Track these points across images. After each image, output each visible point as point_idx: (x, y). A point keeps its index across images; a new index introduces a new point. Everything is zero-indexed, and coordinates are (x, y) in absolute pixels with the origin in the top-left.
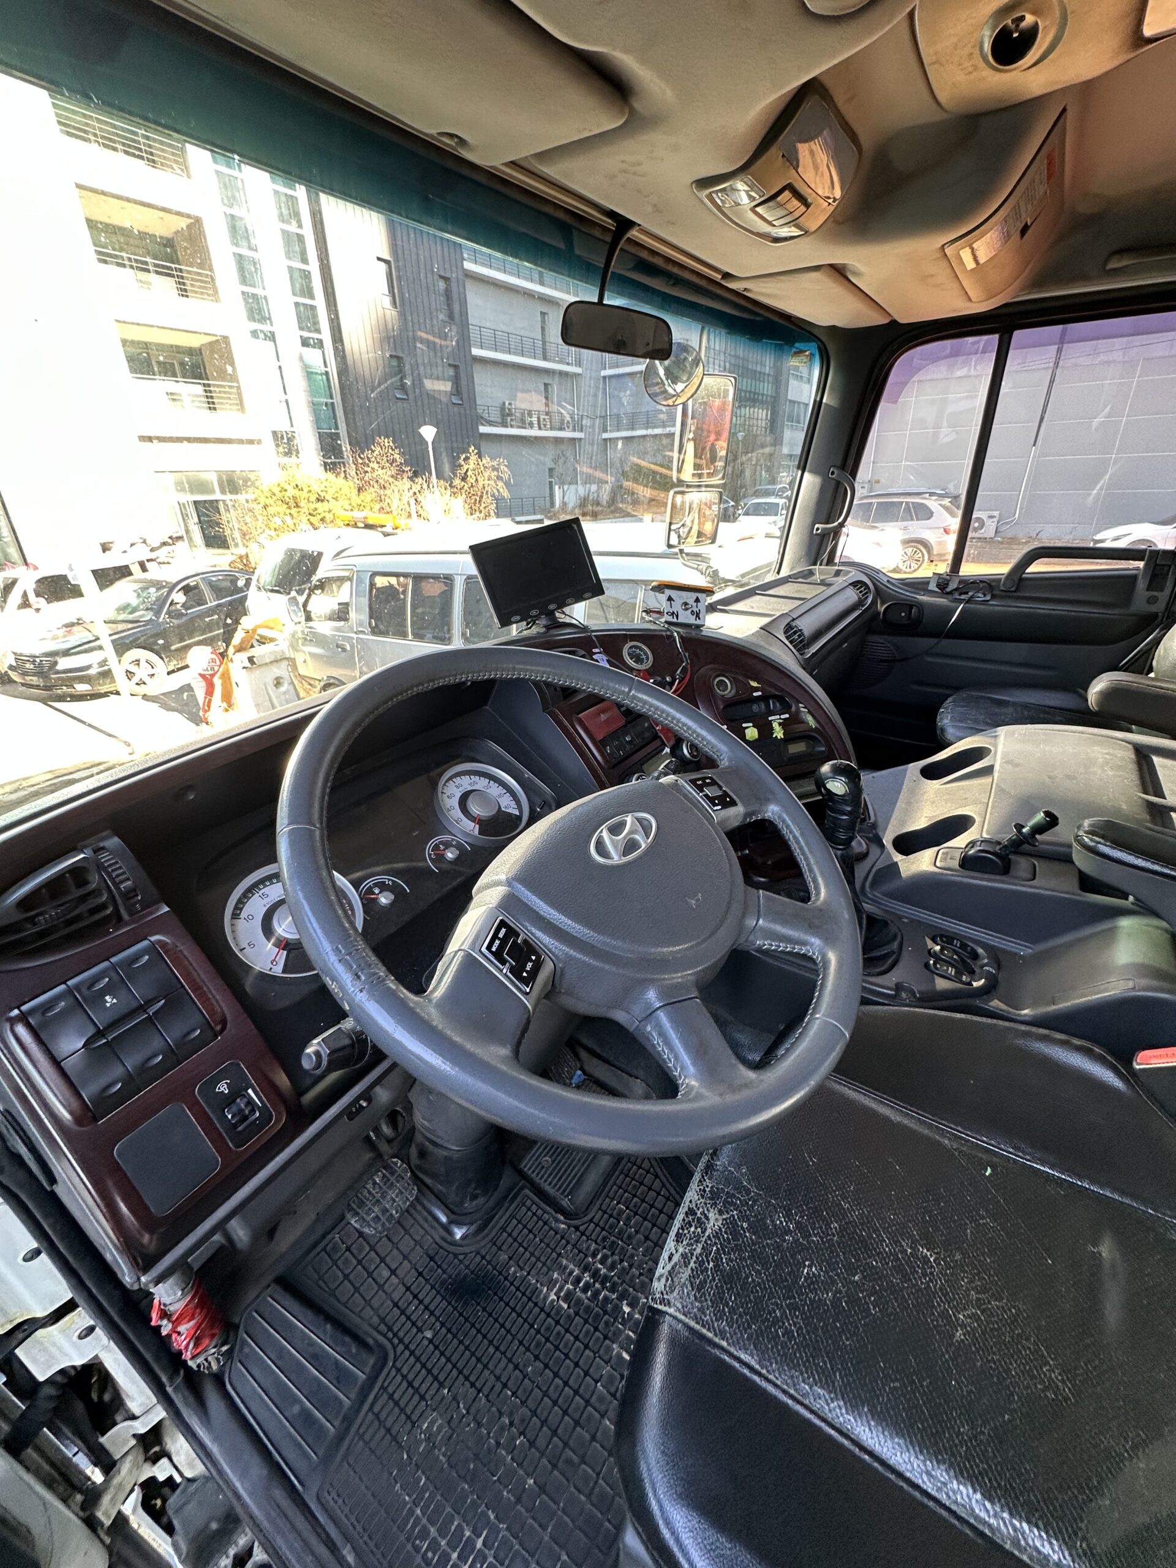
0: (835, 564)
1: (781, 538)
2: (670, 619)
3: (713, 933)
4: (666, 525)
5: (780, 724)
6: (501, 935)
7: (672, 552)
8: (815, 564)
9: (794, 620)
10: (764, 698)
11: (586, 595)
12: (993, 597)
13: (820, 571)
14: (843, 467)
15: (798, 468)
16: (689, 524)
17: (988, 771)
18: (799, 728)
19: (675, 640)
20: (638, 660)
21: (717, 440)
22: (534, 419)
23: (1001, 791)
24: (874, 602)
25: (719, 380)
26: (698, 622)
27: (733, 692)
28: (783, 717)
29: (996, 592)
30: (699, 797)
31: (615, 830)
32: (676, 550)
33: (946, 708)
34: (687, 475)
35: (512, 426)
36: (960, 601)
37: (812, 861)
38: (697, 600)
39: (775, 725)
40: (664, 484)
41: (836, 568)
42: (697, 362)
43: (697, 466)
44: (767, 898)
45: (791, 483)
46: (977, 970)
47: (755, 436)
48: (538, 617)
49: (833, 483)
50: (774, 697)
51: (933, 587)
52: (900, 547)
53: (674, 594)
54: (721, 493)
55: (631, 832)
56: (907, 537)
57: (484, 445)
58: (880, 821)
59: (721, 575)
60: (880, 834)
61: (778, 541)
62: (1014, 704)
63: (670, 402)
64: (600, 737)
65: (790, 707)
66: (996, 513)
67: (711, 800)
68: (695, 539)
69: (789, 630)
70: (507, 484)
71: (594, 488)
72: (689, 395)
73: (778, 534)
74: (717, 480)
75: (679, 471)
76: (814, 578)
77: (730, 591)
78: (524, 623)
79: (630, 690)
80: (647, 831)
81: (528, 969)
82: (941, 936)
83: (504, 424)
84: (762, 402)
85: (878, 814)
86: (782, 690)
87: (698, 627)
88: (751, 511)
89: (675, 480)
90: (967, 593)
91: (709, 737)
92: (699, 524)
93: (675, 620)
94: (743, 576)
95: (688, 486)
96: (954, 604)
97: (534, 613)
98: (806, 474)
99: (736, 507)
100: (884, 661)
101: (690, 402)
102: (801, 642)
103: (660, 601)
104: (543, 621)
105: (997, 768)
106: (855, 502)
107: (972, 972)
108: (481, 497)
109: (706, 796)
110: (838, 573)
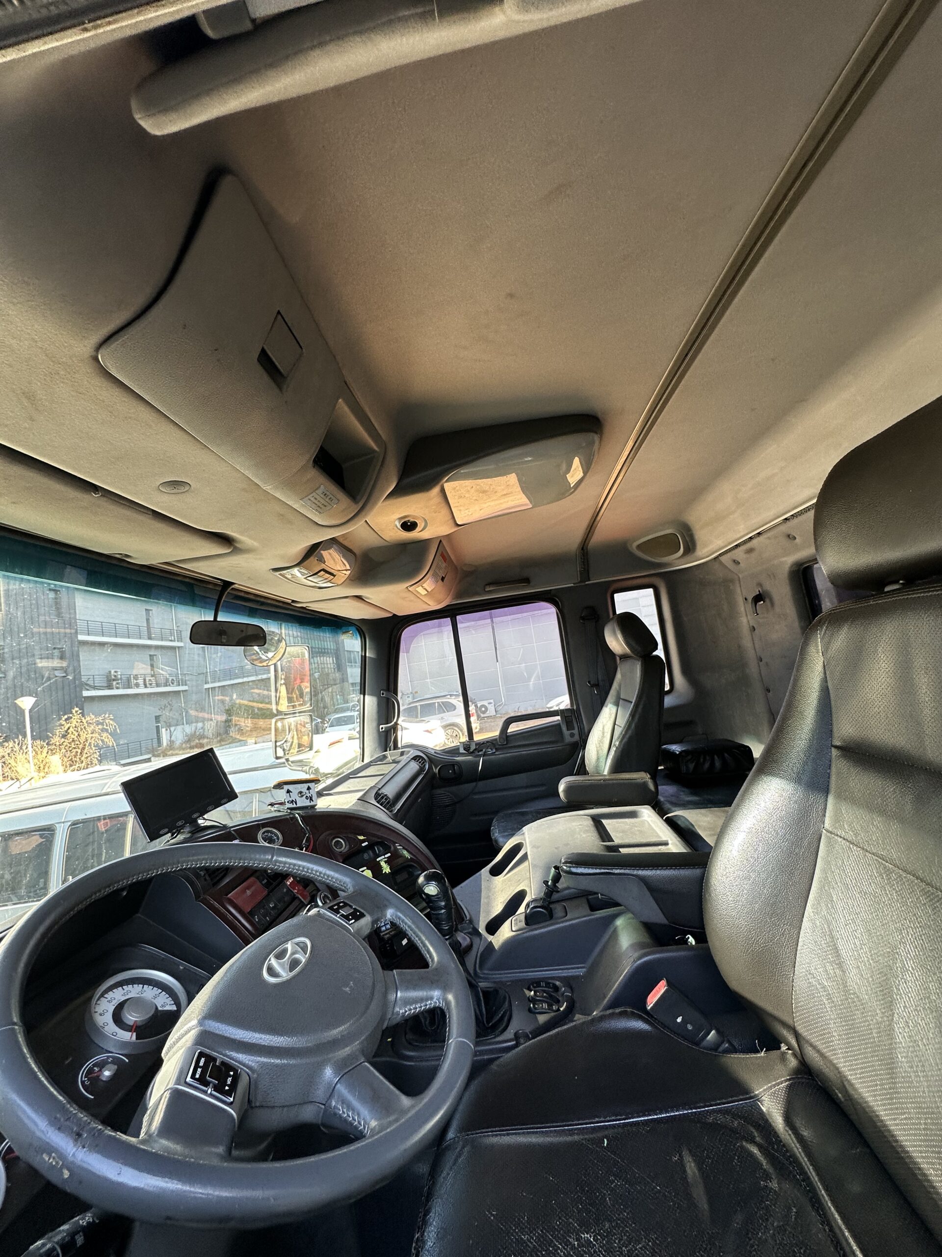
0: (399, 749)
1: (359, 738)
2: (291, 806)
3: (367, 1008)
4: (271, 745)
5: (386, 862)
6: (201, 1064)
7: (280, 762)
8: (386, 751)
9: (379, 789)
10: (370, 847)
11: (223, 802)
12: (497, 750)
13: (391, 755)
14: (388, 690)
15: (361, 693)
16: (290, 740)
17: (525, 857)
18: (400, 861)
19: (297, 820)
20: (271, 841)
21: (302, 682)
22: (141, 681)
23: (535, 866)
24: (430, 768)
25: (297, 648)
26: (312, 803)
27: (348, 847)
28: (387, 856)
29: (497, 747)
30: (336, 918)
31: (279, 956)
32: (283, 760)
33: (494, 826)
34: (284, 706)
35: (117, 688)
36: (480, 756)
37: (424, 938)
38: (309, 788)
39: (383, 864)
40: (268, 715)
41: (401, 750)
42: (280, 641)
43: (290, 700)
44: (399, 974)
45: (359, 701)
46: (560, 999)
47: (328, 674)
48: (183, 827)
49: (385, 699)
50: (377, 844)
51: (462, 751)
52: (442, 731)
53: (290, 787)
54: (311, 715)
55: (293, 953)
56: (444, 723)
57: (87, 706)
58: (473, 917)
59: (322, 771)
60: (476, 926)
61: (358, 740)
62: (531, 812)
63: (265, 664)
64: (247, 909)
65: (390, 848)
66: (492, 701)
67: (346, 918)
68: (297, 750)
69: (379, 797)
70: (113, 734)
71: (200, 725)
72: (278, 658)
73: (358, 736)
74: (307, 707)
75: (277, 704)
76: (387, 759)
77: (330, 781)
78: (170, 834)
79: (272, 857)
80: (304, 949)
81: (229, 1083)
82: (532, 984)
83: (110, 687)
84: (328, 653)
85: (472, 913)
86: (381, 837)
87: (313, 807)
88: (335, 723)
89: (275, 712)
90: (482, 750)
91: (336, 875)
92: (298, 738)
93: (295, 806)
94: (338, 769)
95: (285, 714)
96: (478, 759)
97: (180, 823)
98: (366, 696)
99: (323, 723)
100: (448, 806)
101: (279, 663)
102: (388, 803)
103: (281, 795)
104: (187, 829)
105: (529, 854)
106: (402, 708)
107: (558, 1002)
108: (83, 749)
109: (342, 915)
110: (402, 754)
